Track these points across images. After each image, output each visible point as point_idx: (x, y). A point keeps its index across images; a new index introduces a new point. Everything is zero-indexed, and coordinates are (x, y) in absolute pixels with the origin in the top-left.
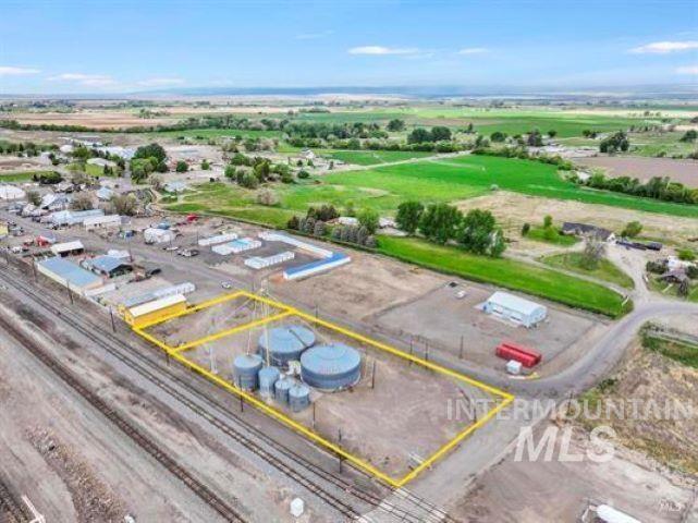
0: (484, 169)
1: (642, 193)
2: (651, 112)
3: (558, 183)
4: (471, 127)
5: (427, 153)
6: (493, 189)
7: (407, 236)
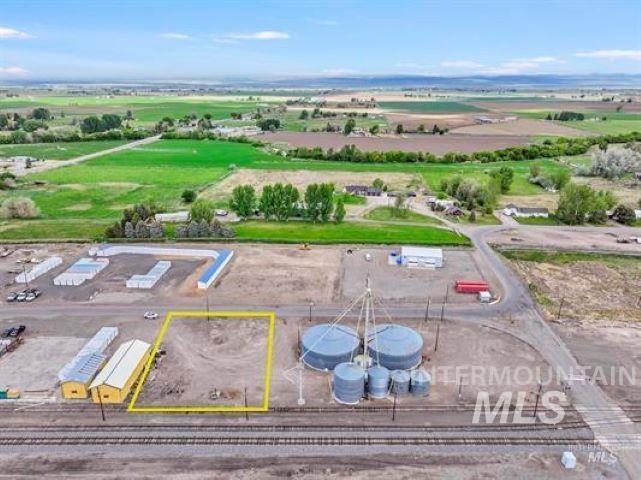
0: (195, 152)
1: (337, 158)
2: (254, 97)
3: (265, 157)
4: (129, 113)
5: (113, 142)
6: (232, 169)
7: (242, 220)
